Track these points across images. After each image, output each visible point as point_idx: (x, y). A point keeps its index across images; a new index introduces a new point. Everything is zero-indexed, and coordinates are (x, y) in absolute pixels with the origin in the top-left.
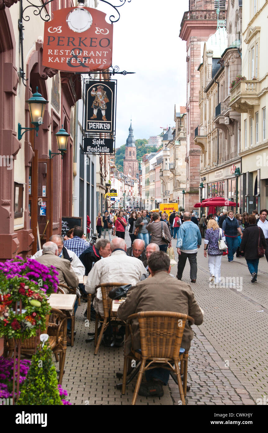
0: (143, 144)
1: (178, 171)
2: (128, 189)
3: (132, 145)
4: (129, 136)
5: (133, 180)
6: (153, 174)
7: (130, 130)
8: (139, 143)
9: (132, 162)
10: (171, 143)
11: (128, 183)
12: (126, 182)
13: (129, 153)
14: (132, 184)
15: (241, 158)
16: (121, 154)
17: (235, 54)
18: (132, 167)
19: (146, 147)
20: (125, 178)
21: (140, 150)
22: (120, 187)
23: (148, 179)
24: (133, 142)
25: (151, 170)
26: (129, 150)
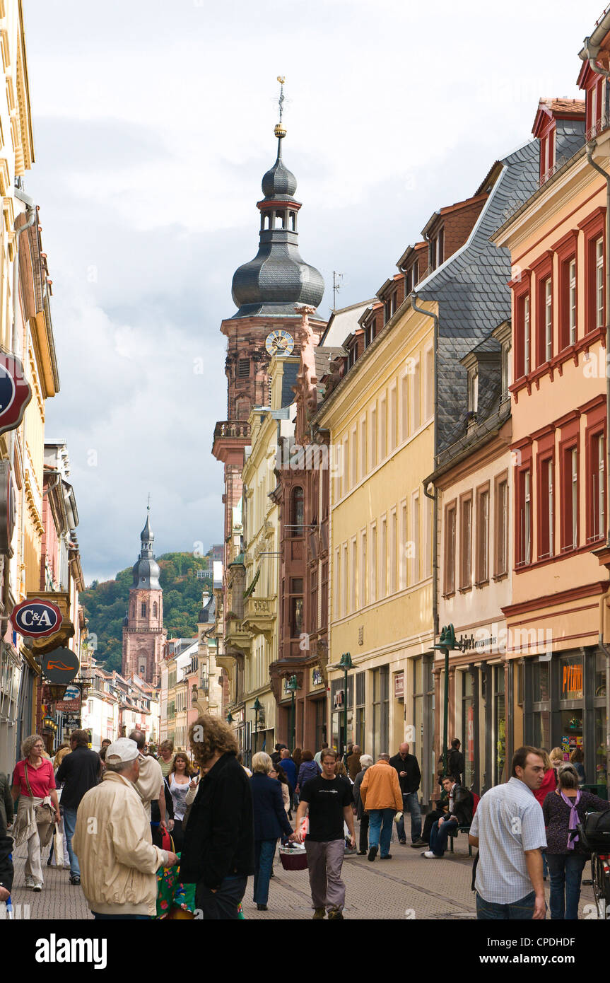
0: (190, 572)
1: (214, 698)
2: (134, 720)
3: (149, 584)
4: (140, 558)
5: (150, 694)
6: (183, 691)
7: (145, 537)
8: (176, 567)
9: (149, 636)
11: (134, 703)
12: (128, 700)
13: (139, 608)
14: (146, 708)
15: (245, 703)
17: (239, 571)
18: (150, 652)
19: (199, 580)
20: (125, 687)
21: (180, 588)
22: (106, 719)
23: (173, 702)
24: (152, 574)
25: (181, 682)
26: (140, 600)
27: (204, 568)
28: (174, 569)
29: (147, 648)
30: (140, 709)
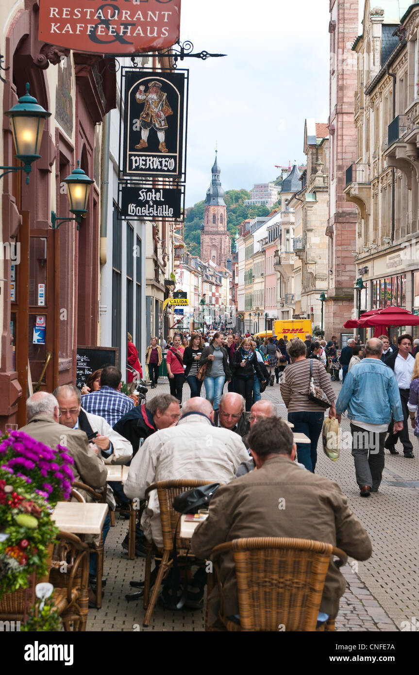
0: (240, 201)
1: (312, 255)
2: (211, 290)
3: (218, 203)
4: (212, 185)
5: (221, 272)
6: (260, 260)
7: (215, 171)
8: (231, 198)
9: (219, 237)
10: (297, 197)
11: (210, 278)
12: (207, 276)
13: (211, 218)
14: (219, 282)
16: (196, 220)
18: (219, 247)
19: (246, 206)
20: (205, 268)
21: (234, 211)
22: (194, 287)
23: (251, 270)
24: (219, 195)
25: (258, 253)
26: (211, 212)
27: (249, 199)
28: (230, 200)
29: (216, 244)
30: (215, 283)
